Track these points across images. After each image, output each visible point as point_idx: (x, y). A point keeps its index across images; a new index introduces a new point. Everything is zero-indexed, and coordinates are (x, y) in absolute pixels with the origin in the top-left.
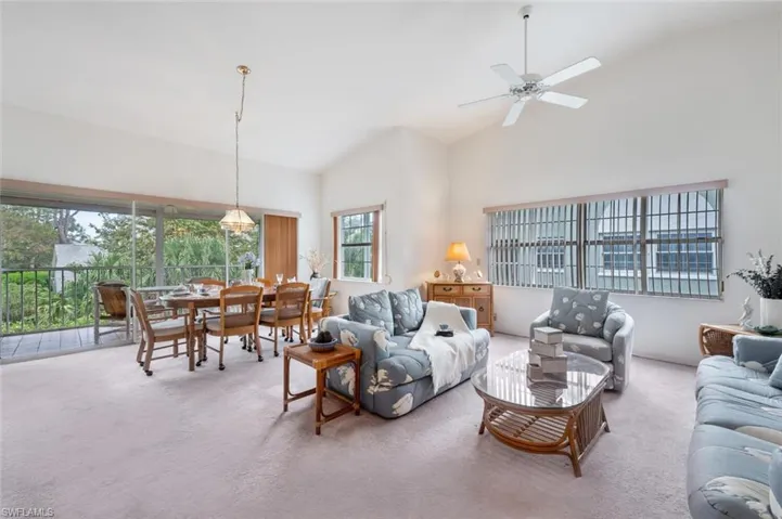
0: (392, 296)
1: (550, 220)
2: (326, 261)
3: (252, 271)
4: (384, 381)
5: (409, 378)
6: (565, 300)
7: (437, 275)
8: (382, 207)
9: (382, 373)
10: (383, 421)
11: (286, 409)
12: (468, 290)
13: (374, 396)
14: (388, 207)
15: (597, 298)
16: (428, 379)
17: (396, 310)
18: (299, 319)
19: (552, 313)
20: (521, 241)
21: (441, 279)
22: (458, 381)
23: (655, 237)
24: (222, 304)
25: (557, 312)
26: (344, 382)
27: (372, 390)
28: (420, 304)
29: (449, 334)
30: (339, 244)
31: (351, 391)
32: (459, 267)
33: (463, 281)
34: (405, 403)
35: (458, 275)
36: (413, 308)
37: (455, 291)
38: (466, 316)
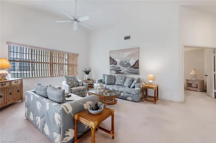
23: (18, 60)
37: (7, 85)
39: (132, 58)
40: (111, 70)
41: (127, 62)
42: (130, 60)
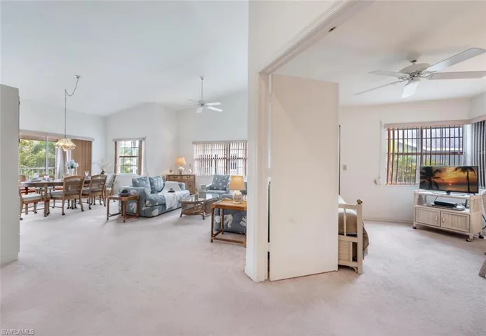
0: (150, 179)
2: (110, 165)
3: (73, 169)
4: (148, 204)
5: (157, 204)
6: (217, 179)
7: (171, 171)
8: (144, 139)
9: (147, 202)
10: (148, 218)
11: (108, 219)
12: (184, 178)
13: (144, 211)
14: (147, 139)
15: (226, 177)
16: (164, 205)
17: (152, 184)
21: (172, 173)
22: (176, 207)
24: (64, 184)
25: (214, 183)
26: (131, 209)
27: (143, 209)
28: (162, 182)
29: (173, 192)
30: (118, 157)
31: (135, 211)
32: (181, 168)
33: (183, 174)
34: (156, 212)
35: (180, 171)
36: (159, 183)
37: (179, 178)
38: (180, 186)
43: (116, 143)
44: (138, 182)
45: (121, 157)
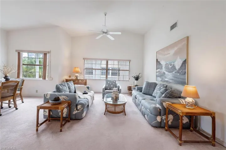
1: (98, 63)
2: (14, 71)
4: (80, 108)
6: (109, 82)
7: (70, 77)
8: (49, 52)
10: (79, 121)
12: (80, 81)
13: (75, 114)
14: (52, 53)
15: (114, 82)
16: (88, 106)
17: (69, 88)
18: (13, 97)
19: (106, 85)
20: (93, 68)
23: (111, 69)
25: (107, 85)
27: (75, 112)
29: (87, 93)
30: (21, 64)
31: (65, 116)
32: (77, 75)
33: (79, 78)
34: (85, 114)
35: (77, 77)
39: (178, 58)
40: (157, 76)
41: (172, 64)
42: (175, 62)
43: (19, 54)
44: (61, 87)
45: (23, 64)
